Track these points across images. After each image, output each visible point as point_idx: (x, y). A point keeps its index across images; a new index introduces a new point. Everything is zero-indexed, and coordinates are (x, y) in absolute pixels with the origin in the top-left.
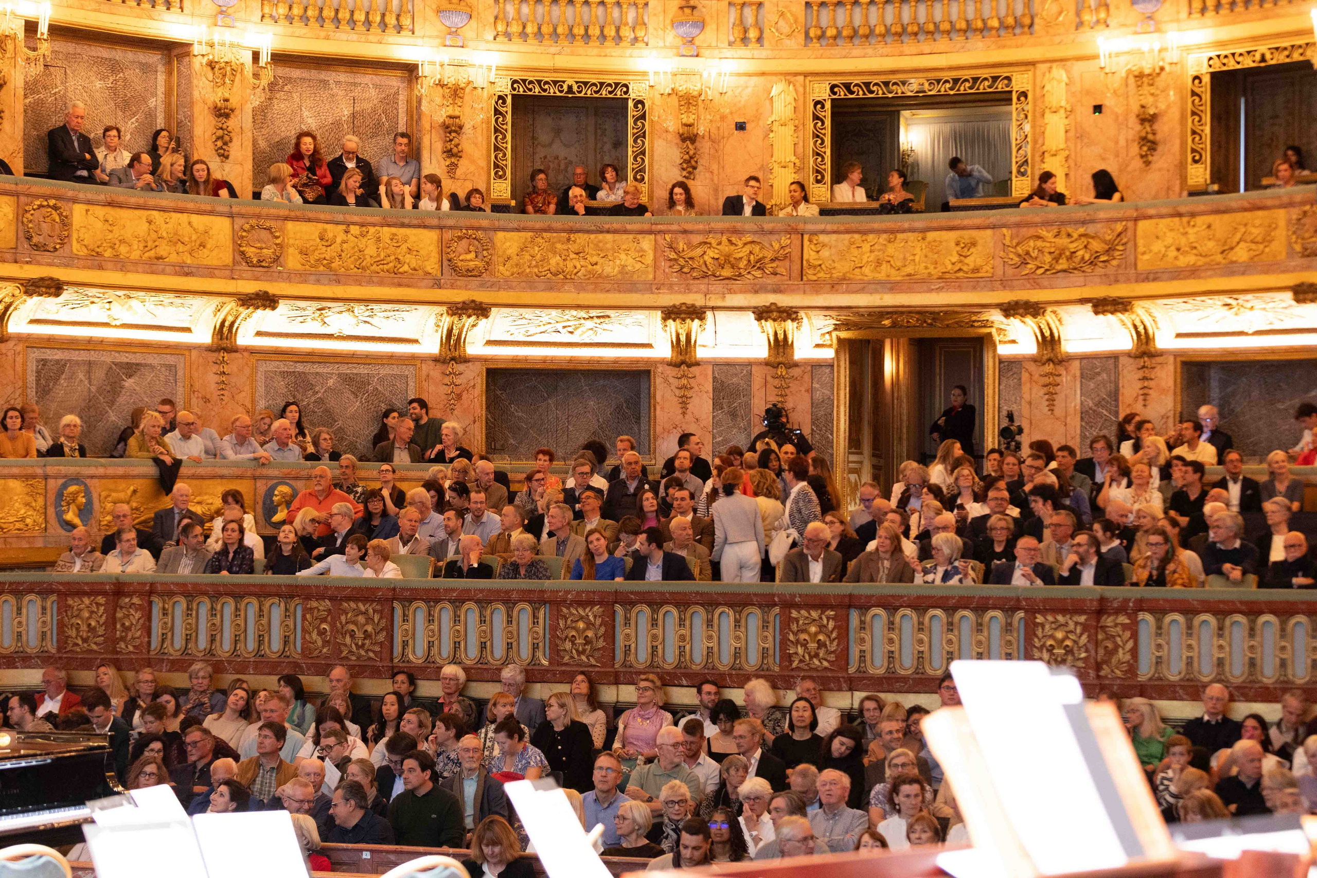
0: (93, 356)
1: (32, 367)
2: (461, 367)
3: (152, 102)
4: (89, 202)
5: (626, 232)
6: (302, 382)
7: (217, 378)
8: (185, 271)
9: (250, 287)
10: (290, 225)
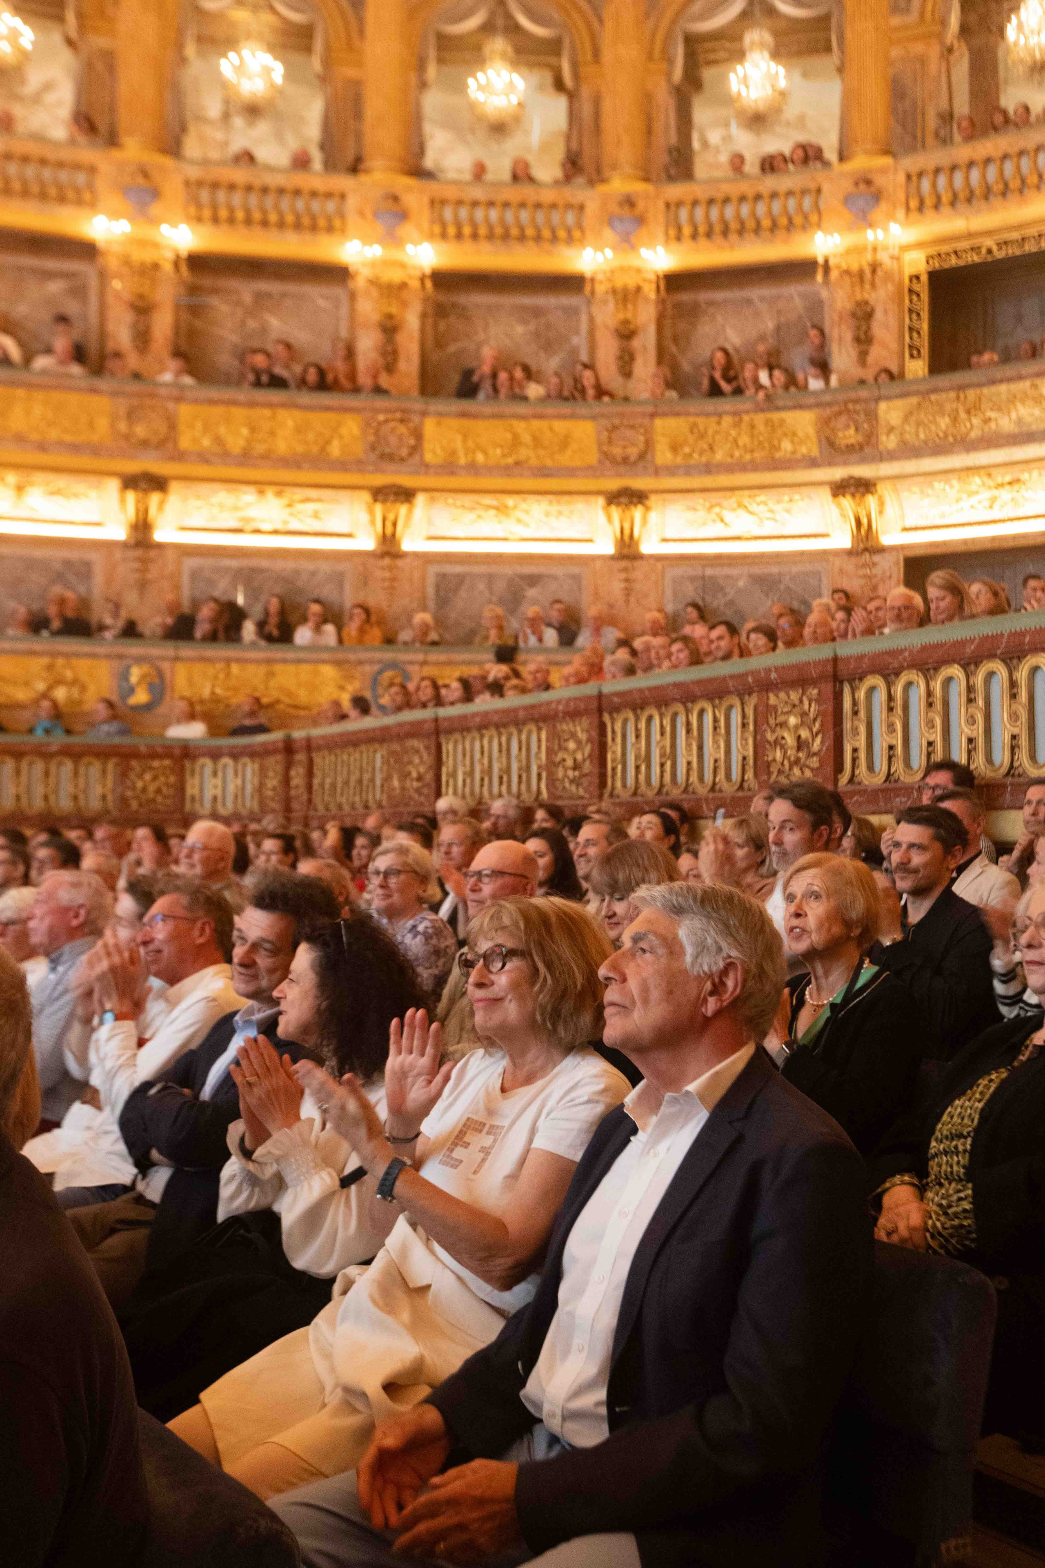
0: (493, 569)
1: (431, 580)
2: (876, 558)
3: (575, 340)
4: (440, 415)
5: (1020, 378)
6: (710, 585)
7: (622, 585)
8: (543, 472)
9: (614, 484)
10: (658, 422)
